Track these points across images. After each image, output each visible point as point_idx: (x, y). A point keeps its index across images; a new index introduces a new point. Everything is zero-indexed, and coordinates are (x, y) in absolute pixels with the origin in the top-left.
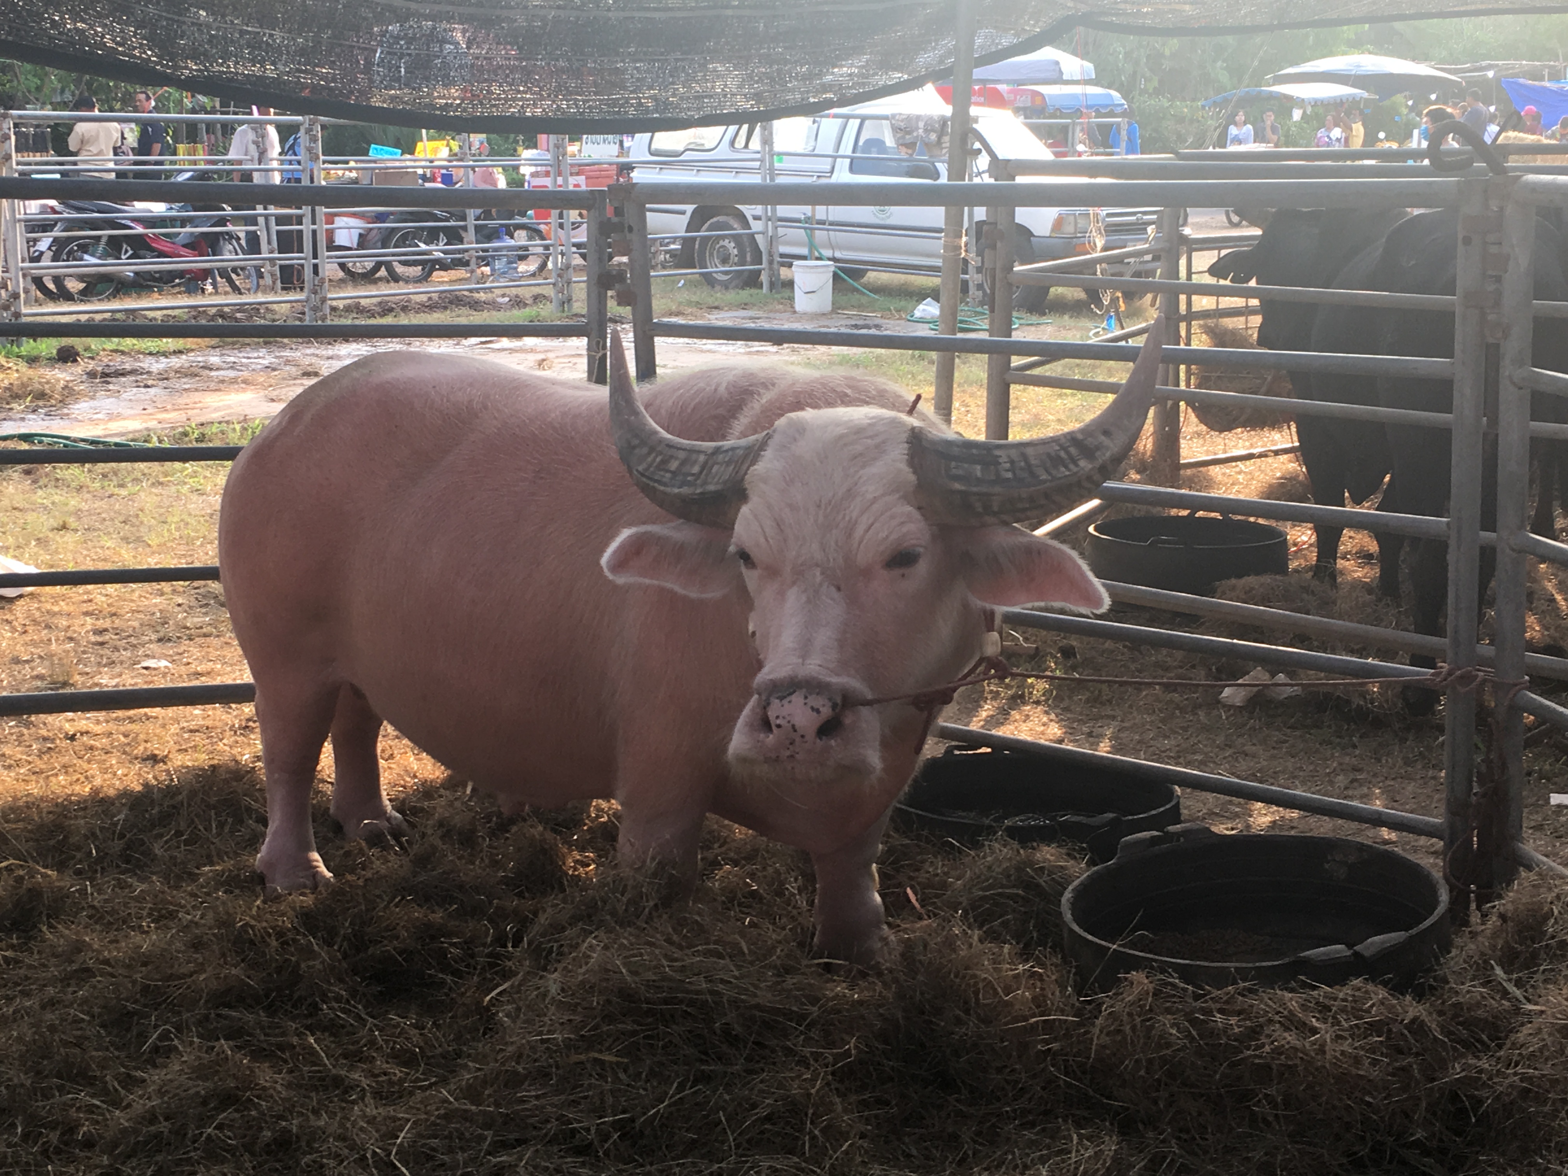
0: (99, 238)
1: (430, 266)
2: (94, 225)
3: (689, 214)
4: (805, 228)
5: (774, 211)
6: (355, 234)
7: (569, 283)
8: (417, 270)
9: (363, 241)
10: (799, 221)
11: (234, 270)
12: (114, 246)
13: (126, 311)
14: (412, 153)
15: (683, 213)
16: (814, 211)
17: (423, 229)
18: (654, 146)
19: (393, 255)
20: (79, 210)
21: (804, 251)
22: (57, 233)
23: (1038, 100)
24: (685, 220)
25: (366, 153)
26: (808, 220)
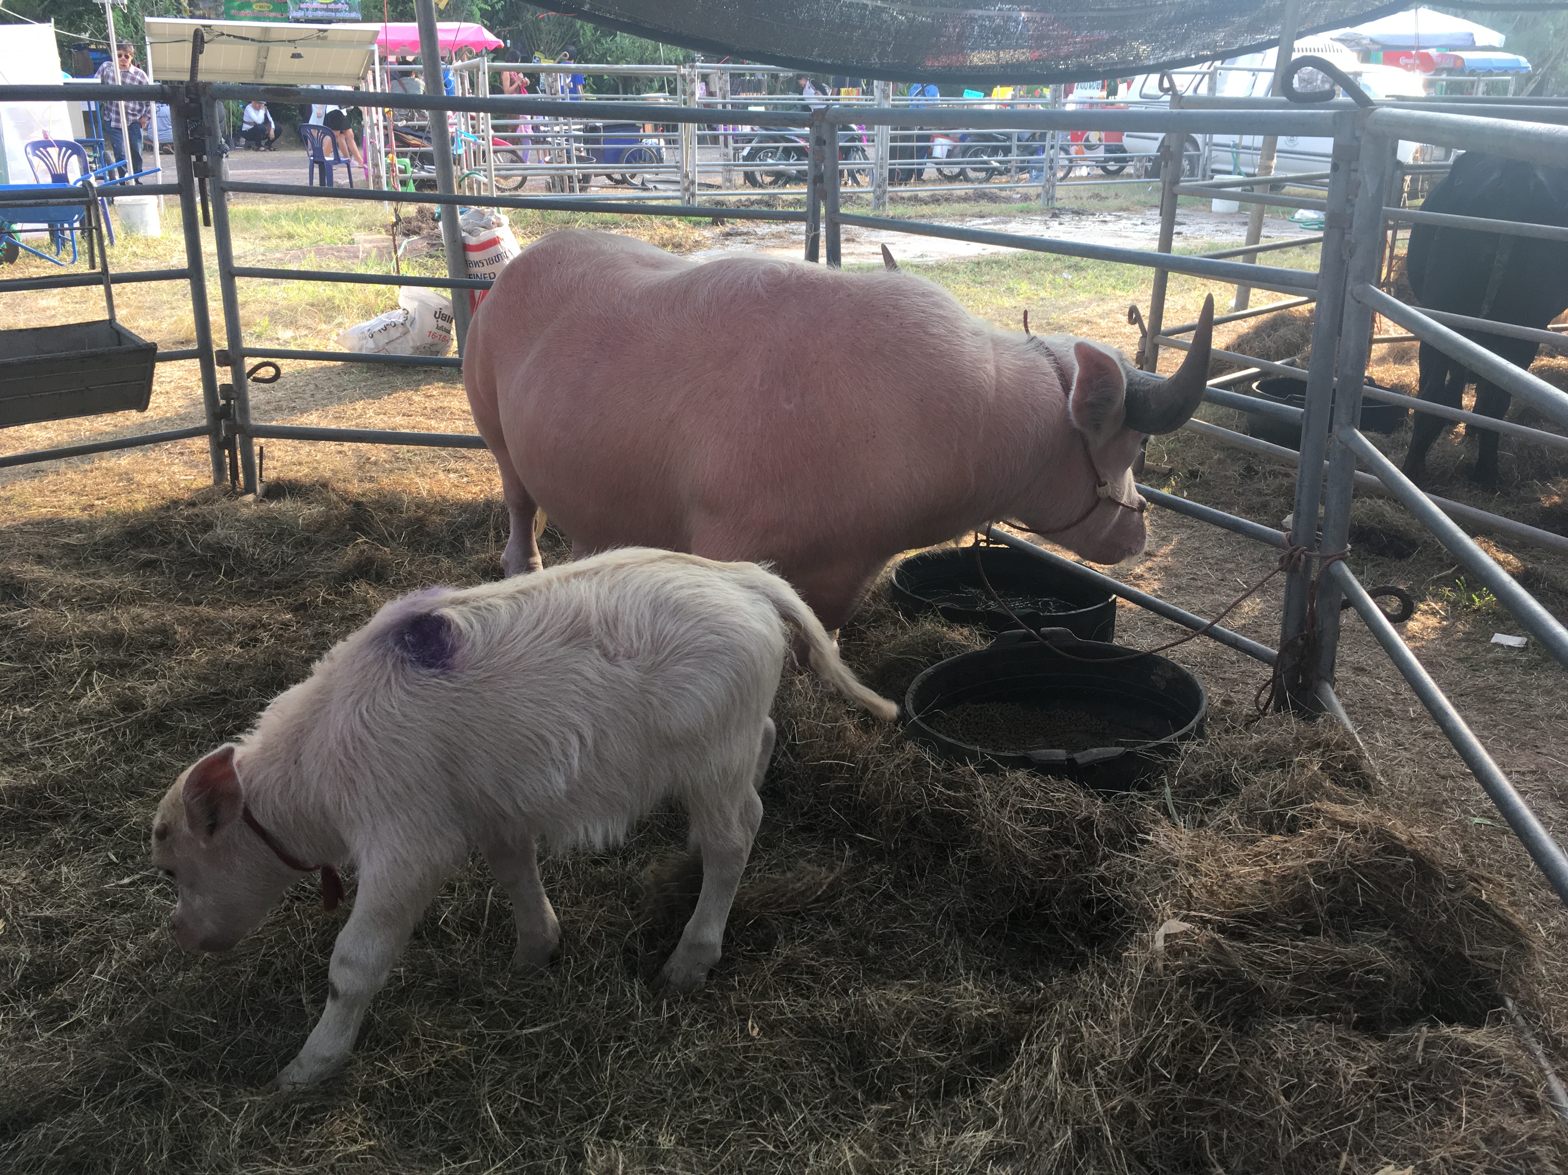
0: (777, 148)
1: (991, 172)
2: (775, 139)
3: (1160, 140)
4: (1232, 152)
5: (1211, 139)
6: (946, 149)
7: (1053, 186)
8: (983, 175)
9: (950, 154)
10: (1228, 146)
11: (858, 171)
12: (787, 152)
13: (770, 195)
14: (990, 95)
15: (1156, 139)
16: (1241, 140)
17: (988, 147)
18: (1144, 91)
19: (968, 163)
20: (767, 129)
21: (1230, 168)
22: (754, 144)
23: (1459, 63)
24: (1157, 144)
25: (962, 95)
26: (1235, 146)
